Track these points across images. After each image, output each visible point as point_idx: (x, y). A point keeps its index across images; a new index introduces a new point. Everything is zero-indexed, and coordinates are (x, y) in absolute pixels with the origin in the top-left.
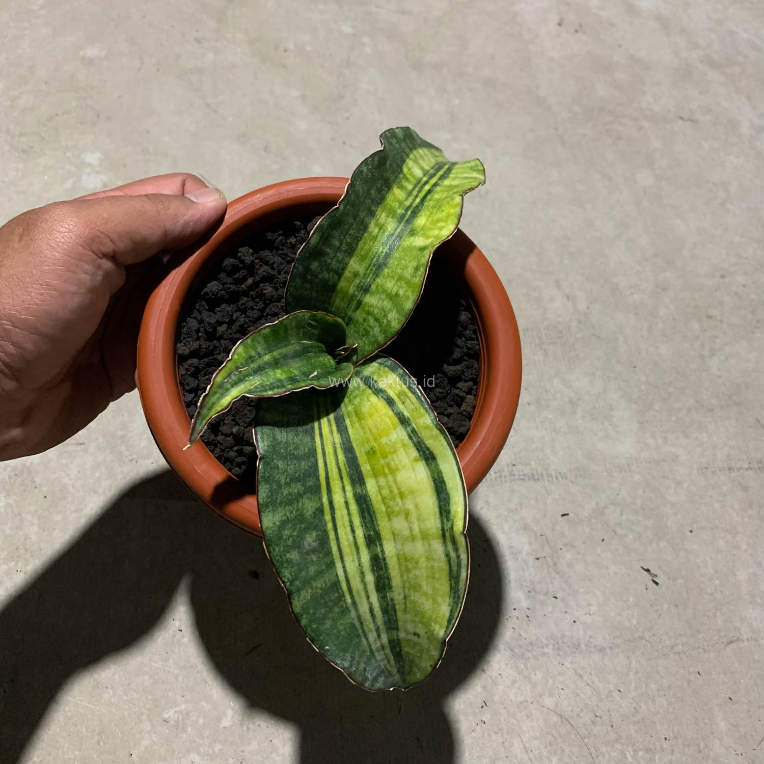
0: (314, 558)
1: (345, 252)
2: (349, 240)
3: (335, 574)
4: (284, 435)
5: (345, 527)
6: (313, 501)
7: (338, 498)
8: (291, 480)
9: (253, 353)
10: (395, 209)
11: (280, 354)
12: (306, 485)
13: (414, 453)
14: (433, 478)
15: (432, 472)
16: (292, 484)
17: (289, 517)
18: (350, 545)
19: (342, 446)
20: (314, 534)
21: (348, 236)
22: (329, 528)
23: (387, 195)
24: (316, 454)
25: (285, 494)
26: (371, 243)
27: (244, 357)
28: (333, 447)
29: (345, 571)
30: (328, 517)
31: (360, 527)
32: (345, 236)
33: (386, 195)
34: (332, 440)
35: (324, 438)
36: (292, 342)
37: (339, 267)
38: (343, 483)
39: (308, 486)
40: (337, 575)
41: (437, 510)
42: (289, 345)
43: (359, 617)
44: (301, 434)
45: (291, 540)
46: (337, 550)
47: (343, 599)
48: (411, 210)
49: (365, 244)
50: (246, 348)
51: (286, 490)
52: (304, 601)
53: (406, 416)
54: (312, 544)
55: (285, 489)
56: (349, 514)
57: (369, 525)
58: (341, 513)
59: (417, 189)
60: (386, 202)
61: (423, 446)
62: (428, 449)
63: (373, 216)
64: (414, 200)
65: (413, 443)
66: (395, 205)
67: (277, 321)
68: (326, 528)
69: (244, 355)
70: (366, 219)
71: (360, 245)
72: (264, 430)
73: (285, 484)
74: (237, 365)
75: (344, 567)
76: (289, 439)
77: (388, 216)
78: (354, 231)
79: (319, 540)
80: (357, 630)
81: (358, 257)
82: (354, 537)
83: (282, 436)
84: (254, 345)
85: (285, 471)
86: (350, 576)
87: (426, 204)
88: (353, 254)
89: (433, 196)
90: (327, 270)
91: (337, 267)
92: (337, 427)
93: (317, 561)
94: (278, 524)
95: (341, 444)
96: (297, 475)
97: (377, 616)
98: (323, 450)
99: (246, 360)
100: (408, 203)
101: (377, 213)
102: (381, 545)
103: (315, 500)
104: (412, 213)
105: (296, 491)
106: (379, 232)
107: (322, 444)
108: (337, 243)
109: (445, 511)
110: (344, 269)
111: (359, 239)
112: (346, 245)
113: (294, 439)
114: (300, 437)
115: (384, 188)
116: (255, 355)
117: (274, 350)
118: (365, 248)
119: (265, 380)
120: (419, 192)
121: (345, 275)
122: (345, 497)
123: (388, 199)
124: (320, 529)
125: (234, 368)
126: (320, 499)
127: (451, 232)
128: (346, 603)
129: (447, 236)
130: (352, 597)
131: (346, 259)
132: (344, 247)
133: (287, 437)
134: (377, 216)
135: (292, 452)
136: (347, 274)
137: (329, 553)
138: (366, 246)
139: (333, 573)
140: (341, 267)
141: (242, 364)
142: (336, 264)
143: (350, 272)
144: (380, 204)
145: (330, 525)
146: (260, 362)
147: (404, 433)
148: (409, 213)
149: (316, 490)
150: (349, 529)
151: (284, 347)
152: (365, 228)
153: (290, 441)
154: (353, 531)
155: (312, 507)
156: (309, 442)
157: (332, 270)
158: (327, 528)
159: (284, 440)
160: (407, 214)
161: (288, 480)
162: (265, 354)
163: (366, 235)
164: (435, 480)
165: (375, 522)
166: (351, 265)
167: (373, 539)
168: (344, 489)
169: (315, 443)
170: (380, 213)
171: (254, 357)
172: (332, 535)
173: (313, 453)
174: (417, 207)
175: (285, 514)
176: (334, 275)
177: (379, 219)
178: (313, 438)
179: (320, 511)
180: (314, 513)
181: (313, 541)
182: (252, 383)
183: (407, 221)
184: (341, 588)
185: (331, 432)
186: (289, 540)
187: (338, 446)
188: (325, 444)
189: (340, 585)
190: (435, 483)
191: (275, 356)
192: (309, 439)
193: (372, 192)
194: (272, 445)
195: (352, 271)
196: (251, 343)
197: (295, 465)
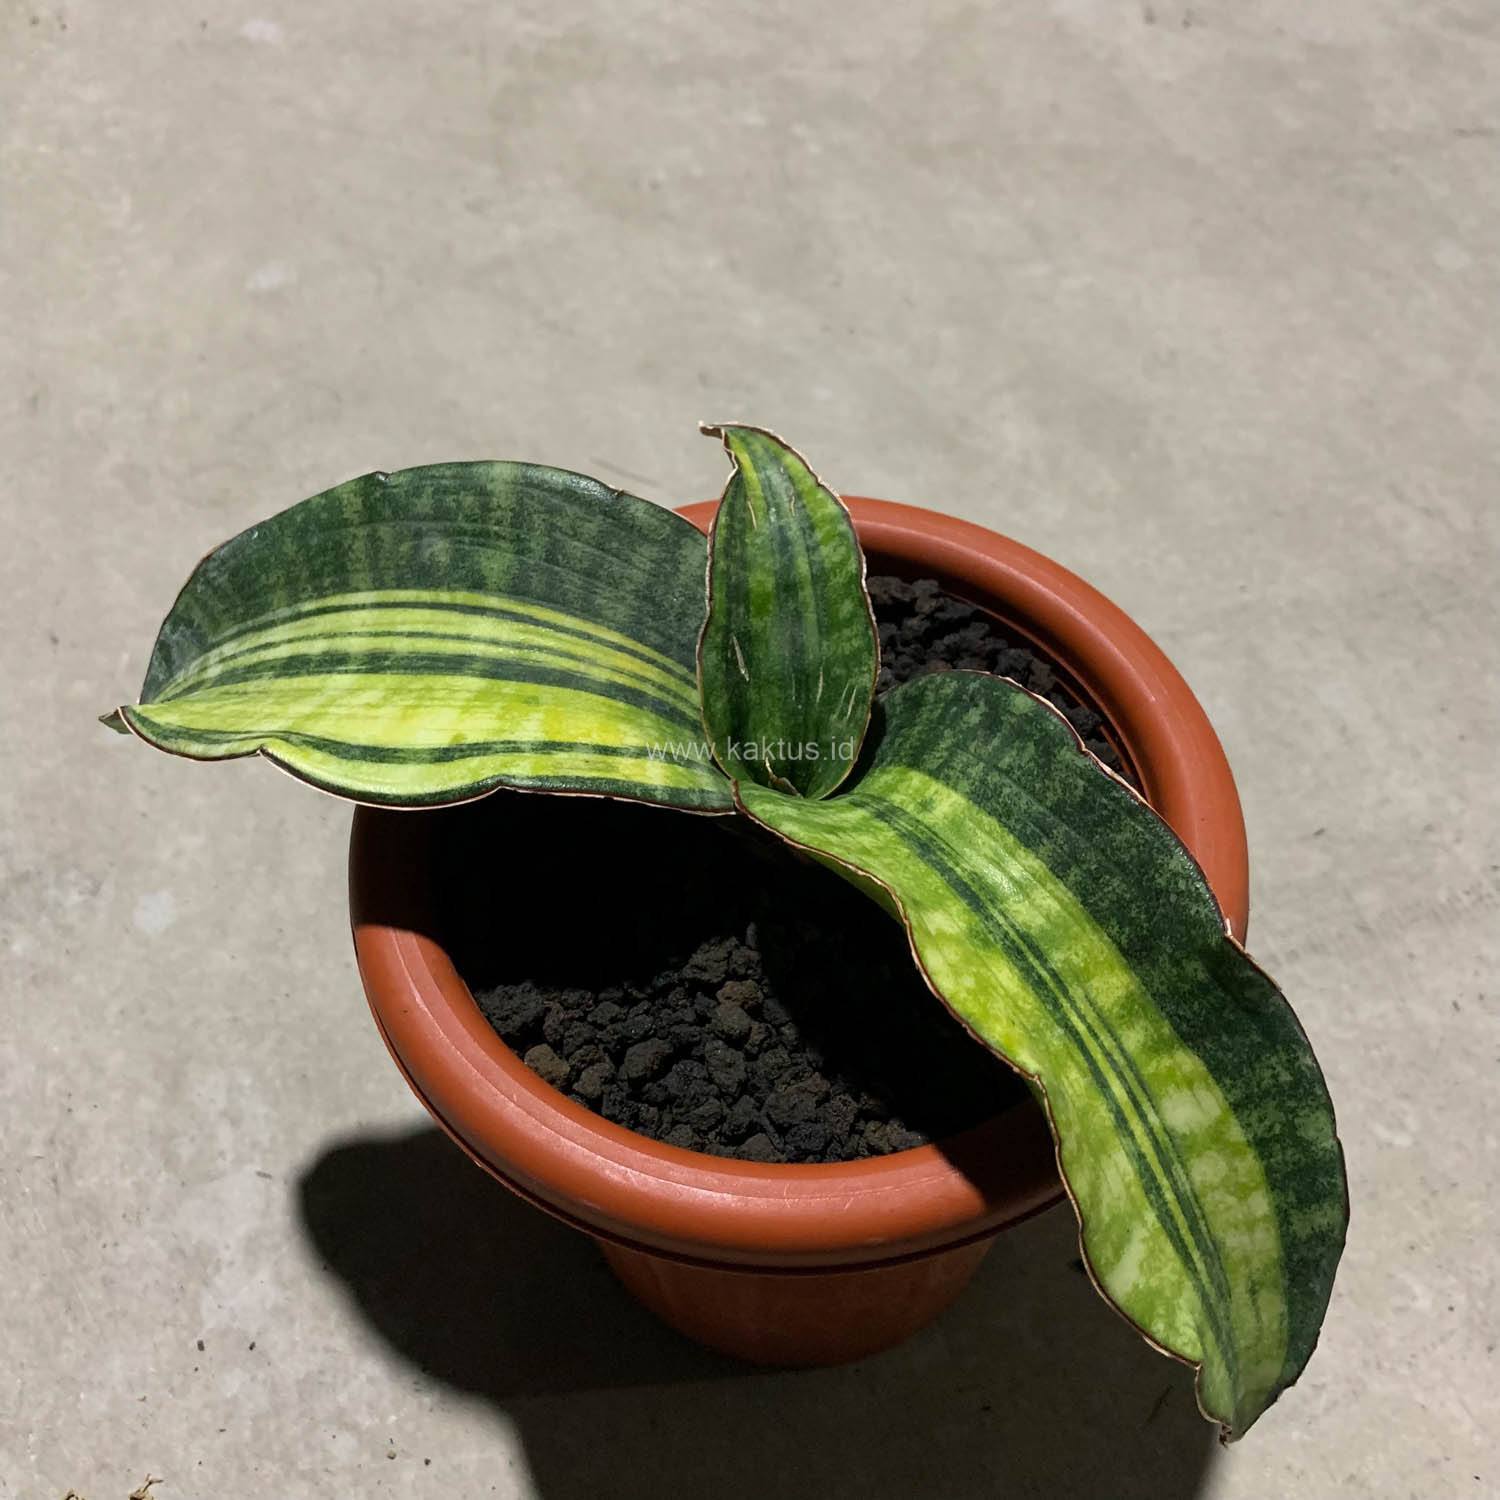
0: (405, 548)
1: (983, 782)
2: (1006, 791)
3: (362, 585)
4: (645, 564)
5: (428, 623)
6: (501, 575)
7: (482, 626)
8: (557, 541)
9: (819, 535)
10: (1065, 948)
11: (804, 603)
12: (533, 571)
13: (472, 738)
14: (402, 750)
15: (416, 752)
16: (547, 539)
17: (492, 514)
18: (393, 623)
19: (579, 675)
20: (443, 559)
21: (1015, 789)
22: (441, 594)
23: (1106, 938)
24: (585, 619)
25: (535, 517)
26: (986, 850)
27: (816, 513)
28: (585, 658)
29: (356, 607)
30: (461, 597)
31: (411, 649)
32: (1018, 782)
33: (1109, 936)
34: (599, 662)
35: (612, 651)
36: (825, 643)
37: (953, 768)
38: (506, 644)
39: (532, 574)
40: (357, 590)
41: (339, 739)
42: (820, 633)
43: (272, 624)
44: (636, 604)
45: (453, 505)
46: (398, 600)
47: (315, 594)
48: (1052, 985)
49: (989, 833)
50: (832, 520)
51: (540, 522)
52: (346, 502)
53: (555, 752)
54: (430, 550)
55: (544, 520)
56: (444, 637)
57: (402, 663)
58: (455, 622)
59: (1117, 1056)
60: (1088, 927)
61: (475, 753)
62: (463, 757)
63: (1051, 869)
64: (1082, 1018)
65: (495, 743)
66: (1077, 954)
67: (866, 590)
68: (445, 587)
69: (819, 514)
70: (1047, 846)
71: (990, 822)
72: (668, 528)
73: (552, 524)
74: (804, 495)
75: (363, 607)
76: (635, 571)
77: (1047, 917)
78: (1024, 807)
79: (430, 567)
80: (256, 615)
81: (963, 812)
82: (400, 634)
83: (644, 560)
84: (834, 536)
85: (575, 535)
86: (343, 615)
87: (1060, 1031)
88: (975, 802)
89: (1080, 1069)
90: (956, 745)
91: (955, 764)
92: (621, 685)
93: (398, 552)
94: (490, 487)
95: (585, 674)
96: (560, 557)
97: (253, 655)
98: (589, 637)
99: (808, 517)
100: (1076, 992)
101: (1062, 886)
102: (357, 671)
103: (501, 579)
104: (1040, 977)
105: (533, 545)
106: (1012, 878)
107: (601, 641)
108: (1007, 760)
109: (325, 746)
110: (947, 780)
111: (1003, 819)
112: (995, 784)
113: (631, 581)
114: (630, 598)
115: (1127, 930)
116: (814, 538)
117: (815, 590)
118: (978, 832)
119: (758, 541)
120: (1108, 1055)
121: (933, 782)
122: (477, 640)
123: (1095, 938)
124: (445, 575)
125: (800, 487)
126: (499, 591)
127: (929, 971)
128: (306, 600)
129: (920, 949)
130: (309, 614)
131: (965, 785)
132: (994, 778)
133: (639, 568)
134: (1051, 881)
135: (606, 567)
136: (935, 787)
137: (401, 584)
138: (983, 836)
139: (366, 582)
140: (952, 773)
141: (804, 506)
142: (962, 762)
143: (936, 792)
144: (1084, 903)
145: (445, 597)
146: (799, 548)
147: (525, 739)
148: (1044, 974)
149: (517, 589)
150: (420, 628)
151: (818, 620)
152: (1028, 841)
153: (629, 571)
154: (411, 635)
155: (492, 569)
156: (615, 615)
157: (952, 755)
158: (443, 591)
159: (635, 558)
160: (1045, 969)
161: (558, 535)
162: (811, 564)
163: (1011, 839)
164: (395, 751)
165: (402, 671)
166: (949, 796)
167: (375, 663)
168: (495, 642)
169: (609, 628)
170: (1058, 893)
171: (811, 536)
172: (426, 596)
173: (590, 612)
174: (1057, 1006)
175: (499, 506)
176: (941, 761)
177: (1044, 886)
178: (620, 629)
179: (478, 584)
180: (479, 571)
181: (432, 554)
182: (761, 514)
183: (1020, 952)
184: (334, 594)
185: (615, 670)
186: (454, 500)
187: (582, 667)
188: (599, 647)
189: (338, 593)
190: (388, 750)
191: (802, 588)
192: (620, 617)
193: (1116, 882)
194: (632, 527)
195: (934, 798)
196: (837, 532)
197: (581, 561)
